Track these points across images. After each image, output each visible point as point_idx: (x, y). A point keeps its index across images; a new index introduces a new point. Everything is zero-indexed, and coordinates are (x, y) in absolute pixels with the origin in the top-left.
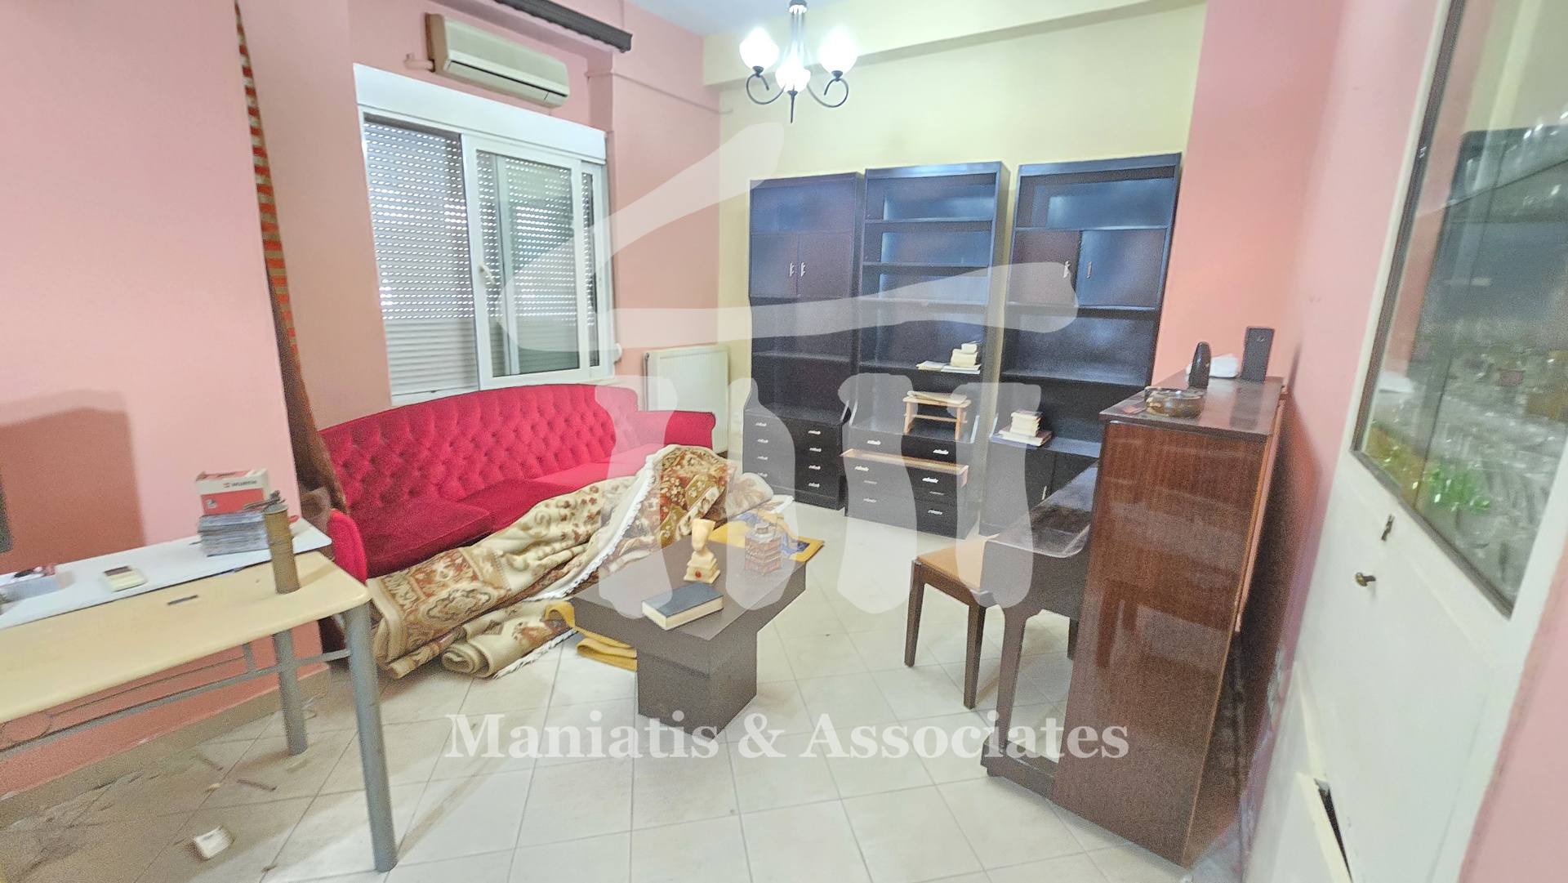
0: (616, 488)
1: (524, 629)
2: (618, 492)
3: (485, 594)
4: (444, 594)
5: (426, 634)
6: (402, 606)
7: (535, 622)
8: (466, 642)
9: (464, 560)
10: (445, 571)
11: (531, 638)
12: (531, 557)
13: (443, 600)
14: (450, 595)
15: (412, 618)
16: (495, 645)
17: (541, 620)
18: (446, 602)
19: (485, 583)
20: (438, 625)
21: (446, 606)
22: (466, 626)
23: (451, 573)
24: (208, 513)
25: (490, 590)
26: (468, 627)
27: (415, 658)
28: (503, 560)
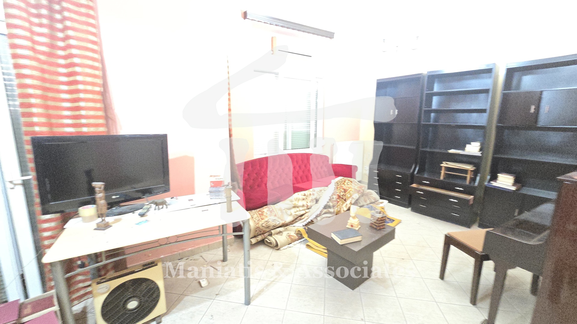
0: (321, 191)
1: (289, 235)
2: (322, 192)
3: (278, 221)
4: (266, 219)
5: (260, 231)
6: (255, 221)
7: (293, 234)
8: (272, 236)
9: (273, 209)
10: (267, 212)
11: (292, 239)
12: (293, 211)
13: (266, 221)
14: (268, 220)
15: (257, 226)
16: (280, 239)
17: (295, 233)
18: (267, 222)
19: (279, 218)
20: (264, 229)
21: (267, 223)
22: (272, 231)
23: (269, 213)
24: (211, 187)
25: (280, 220)
26: (273, 231)
27: (257, 239)
28: (284, 211)
